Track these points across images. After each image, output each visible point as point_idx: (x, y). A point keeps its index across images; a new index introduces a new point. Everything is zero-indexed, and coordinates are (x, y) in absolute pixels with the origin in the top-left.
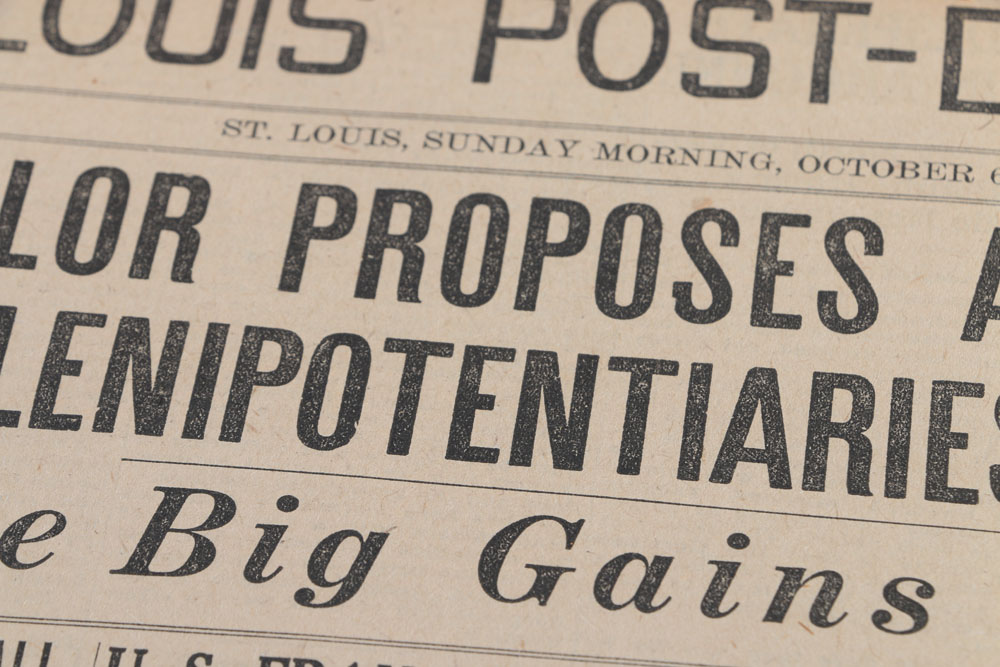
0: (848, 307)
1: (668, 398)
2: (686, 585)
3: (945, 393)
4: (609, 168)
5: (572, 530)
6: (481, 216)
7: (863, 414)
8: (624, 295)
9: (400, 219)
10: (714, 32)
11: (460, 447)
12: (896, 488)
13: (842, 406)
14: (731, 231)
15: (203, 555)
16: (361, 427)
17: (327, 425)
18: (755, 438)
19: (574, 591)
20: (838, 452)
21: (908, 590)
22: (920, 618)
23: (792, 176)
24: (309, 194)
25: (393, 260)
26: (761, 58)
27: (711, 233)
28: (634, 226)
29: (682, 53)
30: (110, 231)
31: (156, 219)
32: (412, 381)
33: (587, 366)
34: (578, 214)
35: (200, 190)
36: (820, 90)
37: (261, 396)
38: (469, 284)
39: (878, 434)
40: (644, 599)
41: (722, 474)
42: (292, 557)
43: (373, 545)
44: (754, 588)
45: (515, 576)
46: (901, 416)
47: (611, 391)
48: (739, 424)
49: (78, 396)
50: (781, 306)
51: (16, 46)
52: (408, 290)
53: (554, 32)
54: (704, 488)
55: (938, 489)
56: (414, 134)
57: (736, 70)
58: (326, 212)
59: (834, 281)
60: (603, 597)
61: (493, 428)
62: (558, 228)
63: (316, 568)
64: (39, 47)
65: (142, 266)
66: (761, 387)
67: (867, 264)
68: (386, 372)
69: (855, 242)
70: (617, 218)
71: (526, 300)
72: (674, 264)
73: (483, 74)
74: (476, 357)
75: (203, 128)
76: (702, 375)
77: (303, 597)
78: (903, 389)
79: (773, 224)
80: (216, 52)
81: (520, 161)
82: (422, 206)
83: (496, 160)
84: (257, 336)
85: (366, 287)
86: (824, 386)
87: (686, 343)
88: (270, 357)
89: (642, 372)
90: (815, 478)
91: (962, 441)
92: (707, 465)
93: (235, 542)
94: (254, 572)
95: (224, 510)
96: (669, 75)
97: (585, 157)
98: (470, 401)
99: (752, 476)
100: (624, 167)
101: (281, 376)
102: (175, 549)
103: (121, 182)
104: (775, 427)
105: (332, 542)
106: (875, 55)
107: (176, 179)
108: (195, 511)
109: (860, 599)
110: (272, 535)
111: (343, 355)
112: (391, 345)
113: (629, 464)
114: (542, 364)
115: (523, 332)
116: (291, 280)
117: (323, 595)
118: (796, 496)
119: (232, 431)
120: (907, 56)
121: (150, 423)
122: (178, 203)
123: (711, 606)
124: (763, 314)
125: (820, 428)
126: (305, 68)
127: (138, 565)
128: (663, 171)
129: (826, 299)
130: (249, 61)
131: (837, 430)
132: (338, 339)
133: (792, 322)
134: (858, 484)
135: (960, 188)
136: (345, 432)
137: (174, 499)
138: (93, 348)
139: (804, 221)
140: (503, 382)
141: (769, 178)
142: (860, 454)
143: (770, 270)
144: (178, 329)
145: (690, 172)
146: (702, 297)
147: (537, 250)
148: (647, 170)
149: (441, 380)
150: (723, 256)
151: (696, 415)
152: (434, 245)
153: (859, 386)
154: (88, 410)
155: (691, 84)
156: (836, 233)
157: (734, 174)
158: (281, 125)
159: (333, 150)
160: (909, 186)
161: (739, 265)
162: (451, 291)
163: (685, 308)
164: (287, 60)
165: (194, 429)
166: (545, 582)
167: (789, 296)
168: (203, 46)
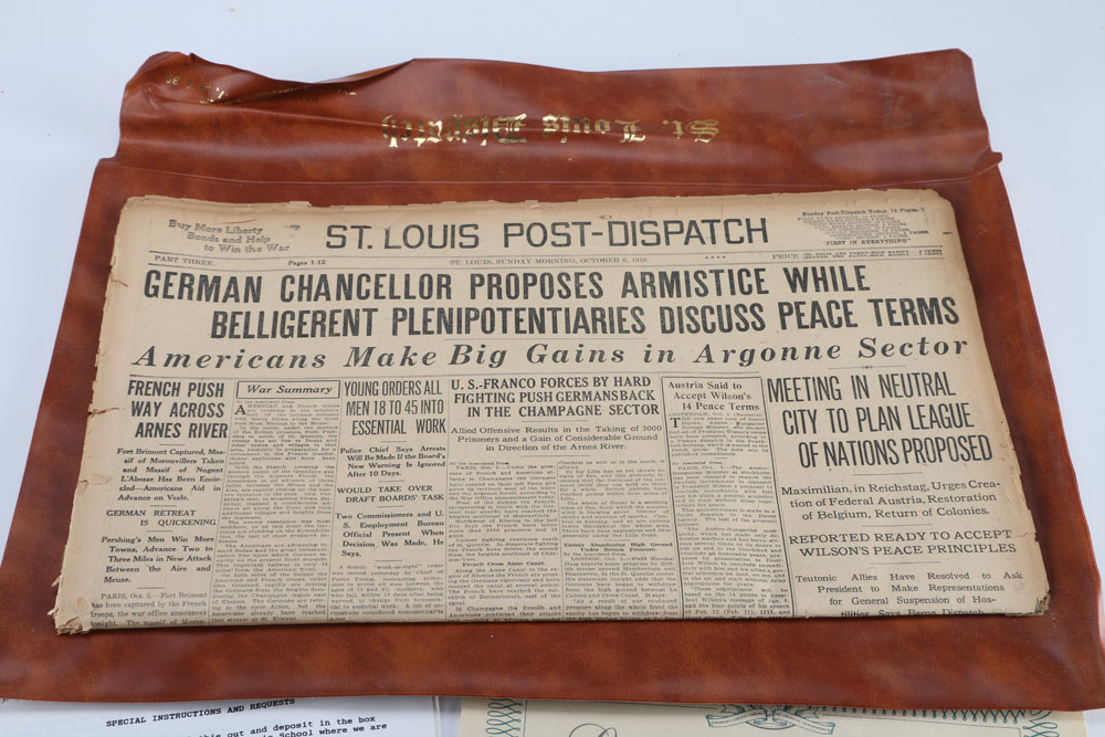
0: (596, 292)
1: (561, 316)
2: (571, 356)
3: (620, 310)
4: (539, 265)
5: (546, 347)
6: (512, 278)
7: (603, 316)
8: (547, 294)
9: (494, 281)
10: (557, 231)
11: (518, 331)
12: (612, 331)
13: (598, 315)
14: (568, 278)
15: (467, 359)
16: (496, 328)
17: (488, 328)
18: (581, 323)
19: (548, 359)
20: (599, 324)
21: (618, 353)
22: (622, 359)
23: (580, 264)
24: (473, 277)
25: (495, 290)
26: (568, 237)
27: (564, 278)
28: (547, 278)
29: (551, 237)
30: (430, 289)
31: (440, 285)
32: (504, 317)
33: (542, 310)
34: (534, 276)
35: (448, 277)
36: (583, 243)
37: (472, 323)
38: (513, 294)
39: (607, 320)
40: (563, 360)
41: (575, 332)
42: (486, 357)
43: (503, 353)
44: (586, 355)
45: (535, 357)
46: (611, 316)
47: (548, 315)
48: (577, 320)
49: (432, 326)
50: (582, 293)
51: (399, 247)
52: (500, 297)
53: (521, 234)
54: (572, 335)
55: (621, 331)
56: (494, 260)
57: (563, 240)
58: (478, 280)
59: (593, 287)
60: (554, 360)
61: (524, 326)
62: (530, 280)
63: (492, 360)
64: (404, 247)
65: (439, 296)
66: (580, 312)
67: (599, 282)
68: (498, 315)
69: (596, 277)
70: (543, 276)
71: (526, 297)
72: (557, 286)
73: (506, 245)
74: (517, 310)
75: (446, 263)
76: (567, 310)
77: (491, 366)
78: (611, 309)
79: (577, 275)
80: (445, 245)
81: (519, 265)
82: (499, 277)
83: (513, 265)
84: (468, 310)
85: (490, 297)
86: (594, 310)
87: (562, 303)
88: (472, 314)
89: (554, 310)
90: (595, 331)
91: (625, 320)
92: (572, 329)
93: (474, 355)
94: (479, 361)
95: (470, 349)
96: (548, 242)
97: (533, 263)
98: (518, 321)
99: (581, 331)
100: (542, 265)
101: (476, 318)
102: (461, 358)
103: (430, 278)
104: (585, 320)
105: (494, 354)
106: (594, 234)
107: (443, 275)
108: (463, 350)
109: (608, 355)
110: (481, 353)
111: (488, 312)
112: (498, 309)
113: (555, 331)
114: (532, 311)
115: (526, 304)
116: (473, 297)
117: (495, 365)
118: (591, 335)
119: (468, 331)
120: (601, 234)
121: (449, 331)
122: (444, 281)
123: (578, 360)
124: (578, 295)
125: (594, 320)
126: (466, 247)
127: (453, 362)
128: (551, 265)
129: (591, 291)
130: (453, 246)
131: (598, 320)
132: (486, 309)
133: (585, 297)
134: (604, 331)
135: (616, 264)
136: (492, 330)
137: (458, 348)
138: (433, 315)
139: (584, 274)
140: (524, 315)
141: (574, 265)
142: (604, 324)
143: (578, 286)
144: (451, 310)
145: (557, 265)
146: (564, 293)
147: (526, 286)
148: (548, 265)
149: (511, 316)
150: (567, 283)
151: (567, 319)
152: (503, 286)
153: (601, 310)
154: (435, 329)
155: (554, 244)
156: (591, 276)
157: (567, 264)
158: (463, 261)
159: (475, 266)
160: (605, 264)
161: (571, 285)
162: (509, 296)
163: (561, 296)
164: (461, 245)
165: (459, 332)
166: (542, 358)
167: (583, 291)
168: (441, 244)
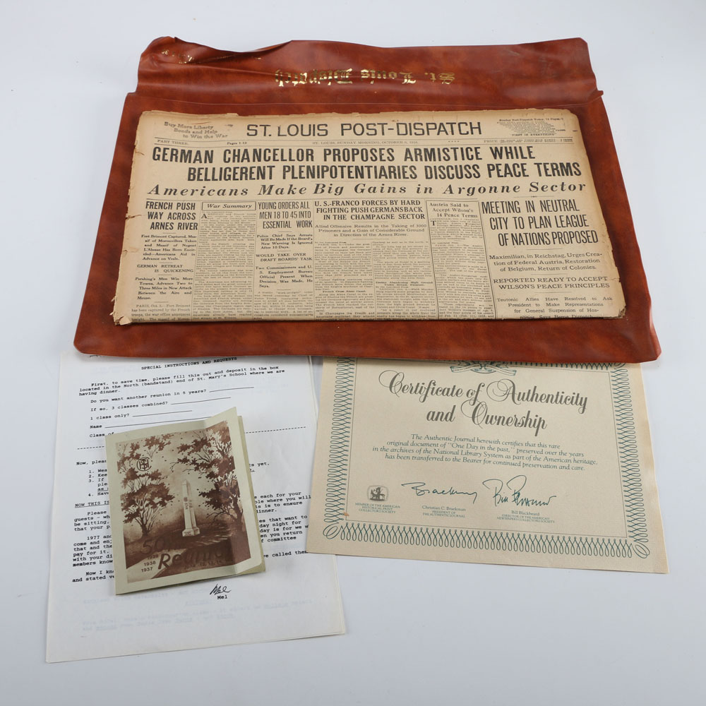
0: (391, 158)
1: (372, 170)
2: (378, 190)
3: (403, 167)
4: (360, 145)
5: (364, 185)
6: (346, 151)
7: (395, 170)
8: (365, 159)
9: (337, 152)
10: (369, 128)
11: (349, 177)
12: (400, 178)
13: (392, 169)
14: (376, 151)
15: (323, 191)
16: (338, 176)
17: (334, 176)
18: (383, 174)
19: (366, 191)
20: (392, 174)
21: (403, 188)
22: (405, 191)
23: (382, 144)
24: (325, 150)
25: (337, 157)
26: (376, 131)
27: (373, 151)
28: (364, 151)
29: (366, 131)
30: (303, 156)
31: (308, 154)
32: (342, 170)
33: (362, 167)
34: (358, 150)
35: (312, 151)
36: (383, 134)
37: (325, 173)
38: (346, 159)
39: (397, 172)
40: (374, 191)
41: (380, 178)
42: (333, 190)
43: (342, 188)
44: (386, 189)
45: (359, 190)
46: (399, 170)
47: (365, 170)
48: (381, 172)
49: (304, 175)
51: (285, 135)
52: (339, 160)
53: (350, 129)
54: (378, 179)
55: (404, 177)
56: (336, 142)
57: (373, 132)
58: (328, 152)
59: (389, 156)
60: (369, 191)
61: (353, 175)
62: (355, 152)
63: (336, 191)
64: (288, 135)
65: (307, 160)
66: (382, 168)
67: (392, 153)
68: (339, 170)
69: (390, 151)
70: (362, 150)
71: (353, 160)
72: (370, 155)
73: (343, 134)
74: (349, 167)
75: (311, 143)
76: (375, 167)
77: (335, 194)
78: (399, 167)
79: (381, 150)
80: (310, 134)
81: (349, 144)
82: (339, 150)
83: (347, 144)
84: (323, 167)
85: (334, 160)
86: (390, 167)
87: (373, 164)
88: (325, 169)
89: (369, 167)
90: (390, 177)
91: (406, 172)
92: (378, 177)
93: (326, 189)
94: (329, 192)
95: (324, 186)
96: (365, 133)
97: (357, 143)
98: (349, 172)
99: (383, 178)
100: (362, 144)
101: (327, 170)
102: (319, 190)
103: (302, 151)
104: (385, 172)
105: (337, 188)
106: (389, 129)
107: (309, 150)
108: (321, 186)
109: (398, 190)
110: (330, 188)
111: (333, 168)
112: (339, 166)
113: (369, 177)
114: (357, 167)
115: (354, 164)
116: (325, 160)
117: (338, 194)
118: (389, 179)
119: (323, 177)
120: (393, 129)
121: (313, 177)
122: (310, 152)
123: (381, 192)
124: (381, 160)
125: (390, 172)
126: (321, 135)
127: (316, 192)
128: (366, 144)
129: (388, 158)
130: (314, 135)
131: (392, 172)
132: (333, 166)
133: (385, 160)
134: (395, 178)
135: (401, 144)
136: (336, 176)
137: (318, 185)
138: (304, 169)
139: (384, 149)
140: (353, 169)
141: (379, 144)
142: (395, 174)
143: (381, 155)
144: (314, 167)
145: (370, 144)
146: (374, 158)
147: (353, 155)
148: (364, 144)
149: (346, 170)
150: (375, 154)
151: (376, 172)
152: (341, 155)
153: (394, 167)
154: (306, 176)
155: (368, 134)
156: (388, 150)
157: (375, 144)
158: (320, 142)
159: (327, 145)
160: (395, 144)
161: (377, 154)
162: (344, 160)
163: (372, 160)
164: (318, 134)
165: (318, 177)
166: (362, 191)
167: (384, 158)
168: (308, 134)
